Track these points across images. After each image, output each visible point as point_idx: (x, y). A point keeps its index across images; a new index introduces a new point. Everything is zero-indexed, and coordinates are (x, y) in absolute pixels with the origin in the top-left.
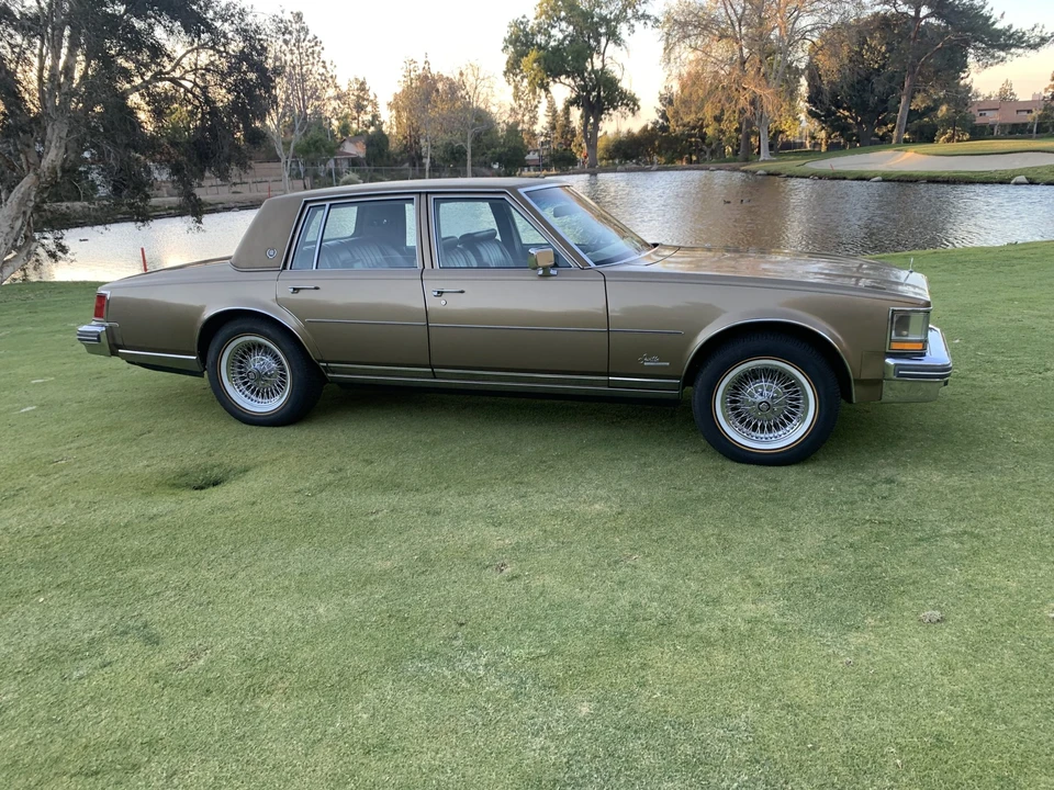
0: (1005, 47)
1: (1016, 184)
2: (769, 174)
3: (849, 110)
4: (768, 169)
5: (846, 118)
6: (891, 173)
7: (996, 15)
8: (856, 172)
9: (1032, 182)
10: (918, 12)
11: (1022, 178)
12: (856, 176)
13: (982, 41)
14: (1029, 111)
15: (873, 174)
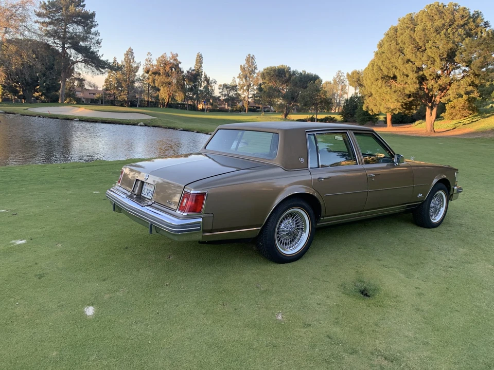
0: (104, 68)
1: (141, 126)
2: (6, 113)
3: (17, 83)
4: (6, 110)
5: (16, 86)
6: (83, 117)
7: (100, 54)
8: (63, 116)
9: (146, 125)
10: (64, 45)
11: (142, 123)
12: (64, 118)
13: (94, 63)
14: (94, 94)
15: (73, 117)
